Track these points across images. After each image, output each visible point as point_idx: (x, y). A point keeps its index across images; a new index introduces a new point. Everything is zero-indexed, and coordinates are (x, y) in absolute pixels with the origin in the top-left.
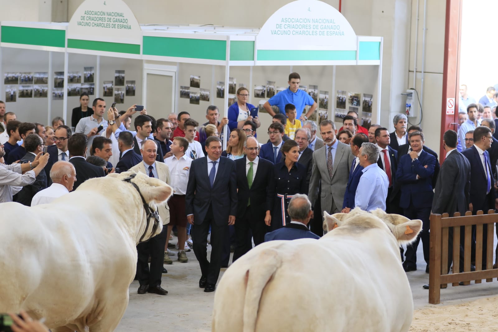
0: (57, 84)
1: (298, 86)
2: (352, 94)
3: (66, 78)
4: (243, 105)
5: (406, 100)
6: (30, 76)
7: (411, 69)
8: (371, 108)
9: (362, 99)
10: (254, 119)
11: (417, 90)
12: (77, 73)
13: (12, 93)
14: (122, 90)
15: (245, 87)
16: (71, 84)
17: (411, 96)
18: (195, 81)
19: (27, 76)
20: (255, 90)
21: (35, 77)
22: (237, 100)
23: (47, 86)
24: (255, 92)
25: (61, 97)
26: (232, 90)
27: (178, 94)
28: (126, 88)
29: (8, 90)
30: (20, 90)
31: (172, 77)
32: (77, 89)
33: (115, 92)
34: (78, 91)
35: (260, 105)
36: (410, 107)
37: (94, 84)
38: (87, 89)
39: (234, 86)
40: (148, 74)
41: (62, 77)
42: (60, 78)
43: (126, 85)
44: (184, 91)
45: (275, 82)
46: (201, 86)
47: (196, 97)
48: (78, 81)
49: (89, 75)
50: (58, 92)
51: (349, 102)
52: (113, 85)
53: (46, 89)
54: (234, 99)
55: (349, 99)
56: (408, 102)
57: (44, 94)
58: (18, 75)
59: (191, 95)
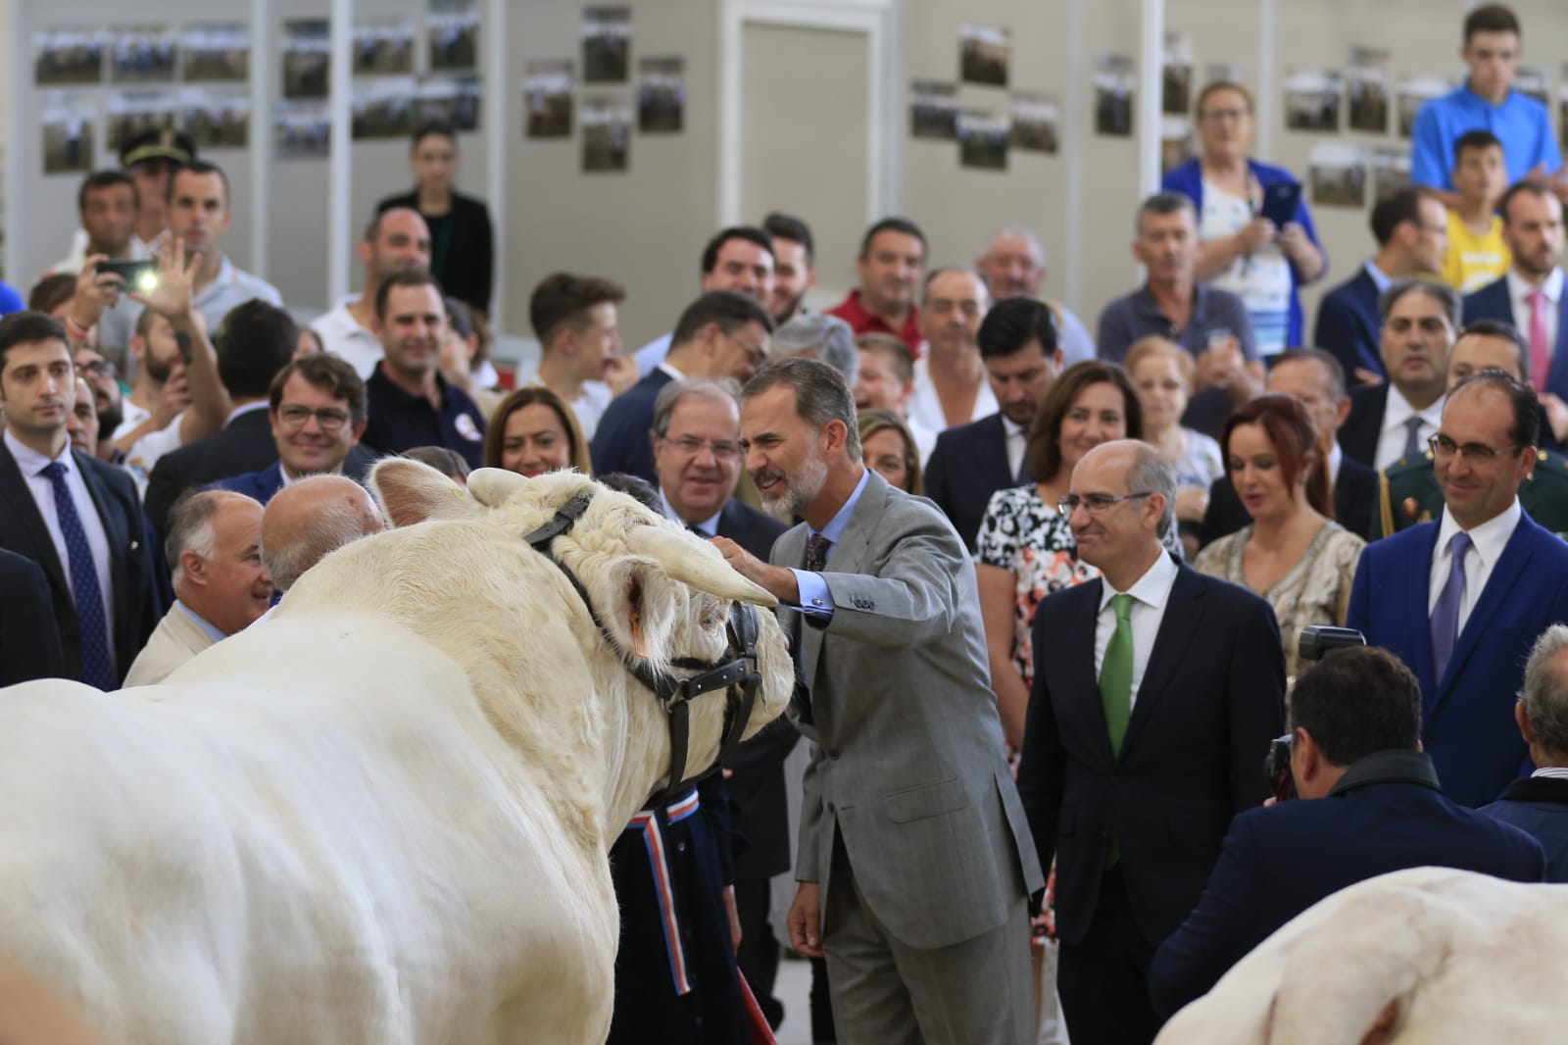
0: (297, 82)
1: (1506, 71)
3: (340, 48)
4: (1228, 173)
6: (163, 41)
10: (1281, 236)
13: (74, 129)
14: (619, 108)
15: (1236, 77)
16: (365, 80)
18: (986, 53)
19: (146, 42)
20: (1290, 95)
21: (188, 50)
22: (1198, 148)
23: (246, 94)
24: (1288, 107)
25: (316, 143)
26: (1175, 97)
27: (901, 121)
28: (640, 96)
29: (53, 115)
30: (112, 117)
31: (860, 36)
32: (397, 106)
33: (585, 116)
34: (403, 115)
35: (1315, 171)
37: (474, 80)
38: (443, 102)
39: (1179, 75)
40: (750, 25)
41: (319, 46)
42: (308, 53)
43: (637, 79)
44: (928, 106)
45: (1385, 55)
46: (1018, 76)
47: (990, 135)
48: (400, 62)
49: (452, 34)
50: (302, 118)
52: (572, 80)
53: (239, 106)
54: (1183, 143)
57: (231, 133)
58: (100, 38)
59: (966, 124)
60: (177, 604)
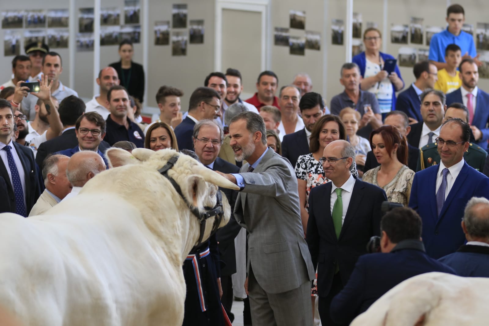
0: (83, 27)
3: (97, 17)
4: (373, 56)
6: (42, 15)
10: (390, 76)
12: (114, 9)
13: (14, 42)
14: (184, 35)
15: (375, 27)
16: (104, 27)
18: (298, 19)
19: (36, 15)
20: (392, 32)
21: (49, 18)
22: (364, 49)
23: (68, 31)
24: (392, 36)
25: (89, 46)
26: (356, 33)
27: (271, 40)
28: (190, 32)
29: (7, 38)
30: (26, 38)
31: (259, 13)
32: (114, 35)
33: (173, 38)
34: (116, 38)
35: (400, 56)
37: (139, 27)
38: (129, 34)
39: (358, 26)
40: (224, 10)
41: (90, 16)
42: (87, 19)
43: (189, 27)
44: (280, 36)
45: (422, 20)
46: (308, 26)
47: (298, 44)
48: (115, 21)
49: (132, 13)
50: (85, 39)
52: (169, 27)
53: (65, 35)
54: (359, 47)
57: (62, 43)
58: (22, 14)
59: (291, 41)
60: (46, 190)
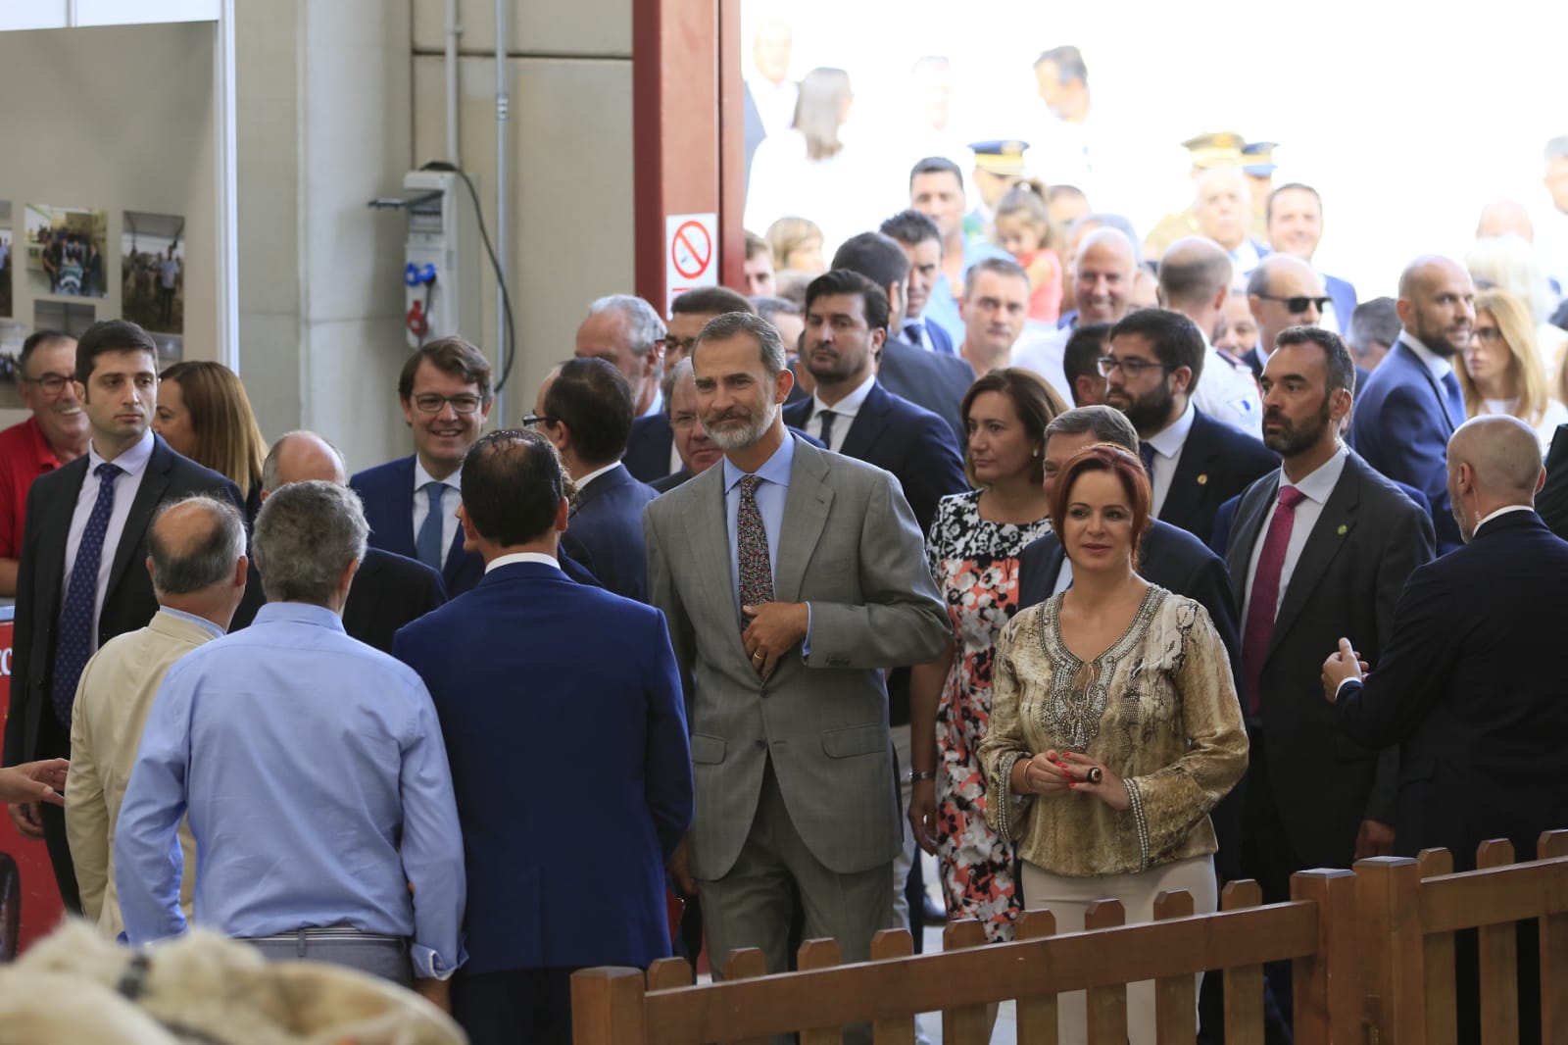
2: (54, 217)
5: (405, 240)
7: (425, 41)
8: (181, 305)
9: (119, 246)
11: (469, 173)
17: (438, 213)
36: (431, 281)
51: (33, 273)
55: (33, 253)
56: (416, 254)
